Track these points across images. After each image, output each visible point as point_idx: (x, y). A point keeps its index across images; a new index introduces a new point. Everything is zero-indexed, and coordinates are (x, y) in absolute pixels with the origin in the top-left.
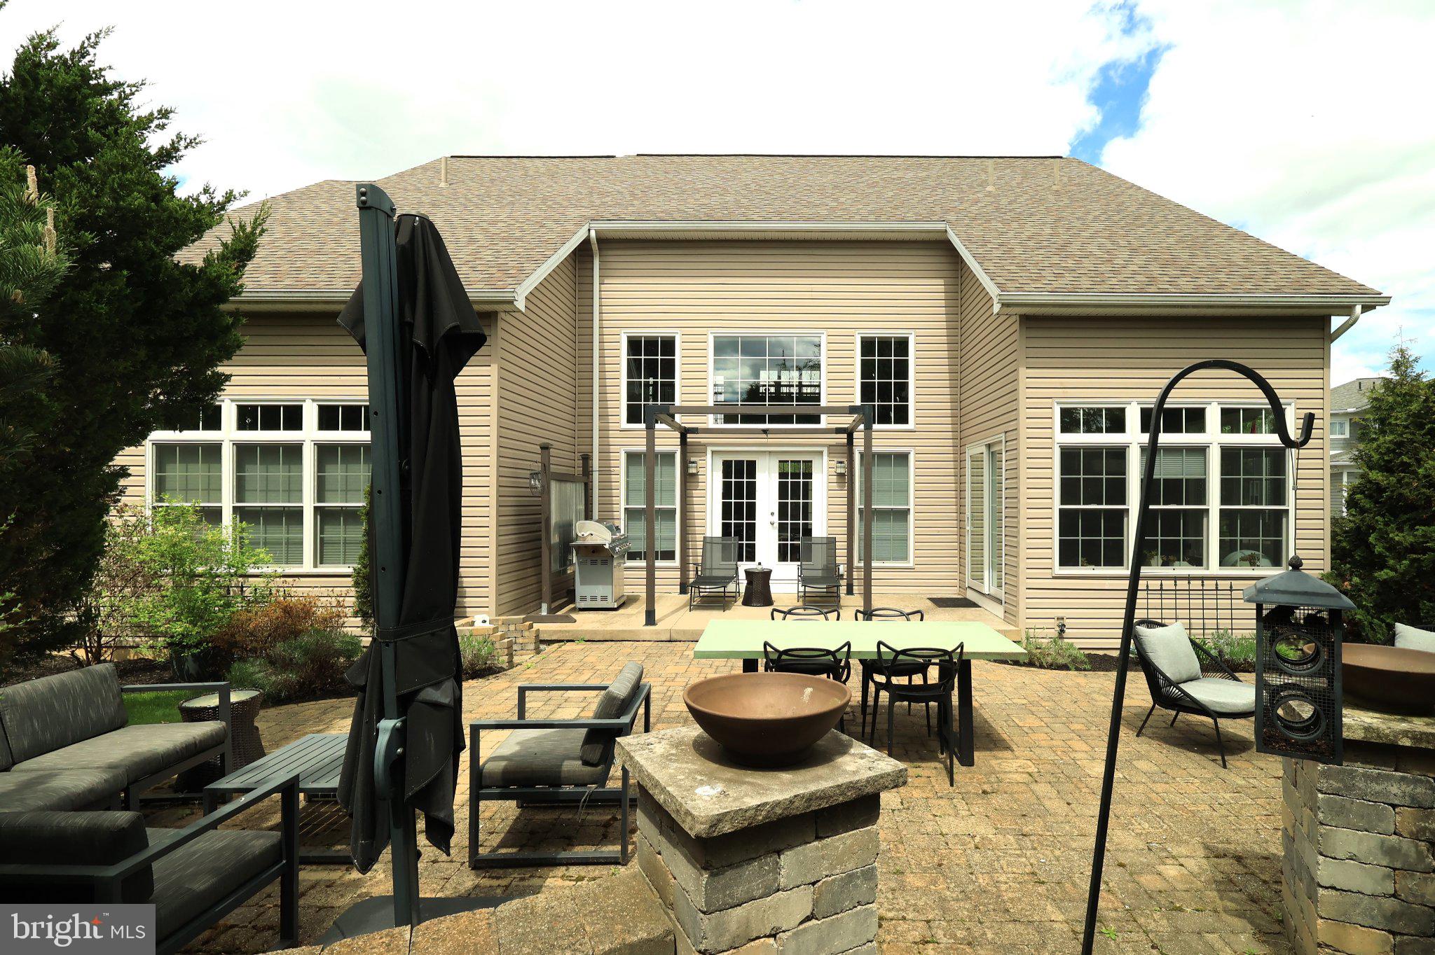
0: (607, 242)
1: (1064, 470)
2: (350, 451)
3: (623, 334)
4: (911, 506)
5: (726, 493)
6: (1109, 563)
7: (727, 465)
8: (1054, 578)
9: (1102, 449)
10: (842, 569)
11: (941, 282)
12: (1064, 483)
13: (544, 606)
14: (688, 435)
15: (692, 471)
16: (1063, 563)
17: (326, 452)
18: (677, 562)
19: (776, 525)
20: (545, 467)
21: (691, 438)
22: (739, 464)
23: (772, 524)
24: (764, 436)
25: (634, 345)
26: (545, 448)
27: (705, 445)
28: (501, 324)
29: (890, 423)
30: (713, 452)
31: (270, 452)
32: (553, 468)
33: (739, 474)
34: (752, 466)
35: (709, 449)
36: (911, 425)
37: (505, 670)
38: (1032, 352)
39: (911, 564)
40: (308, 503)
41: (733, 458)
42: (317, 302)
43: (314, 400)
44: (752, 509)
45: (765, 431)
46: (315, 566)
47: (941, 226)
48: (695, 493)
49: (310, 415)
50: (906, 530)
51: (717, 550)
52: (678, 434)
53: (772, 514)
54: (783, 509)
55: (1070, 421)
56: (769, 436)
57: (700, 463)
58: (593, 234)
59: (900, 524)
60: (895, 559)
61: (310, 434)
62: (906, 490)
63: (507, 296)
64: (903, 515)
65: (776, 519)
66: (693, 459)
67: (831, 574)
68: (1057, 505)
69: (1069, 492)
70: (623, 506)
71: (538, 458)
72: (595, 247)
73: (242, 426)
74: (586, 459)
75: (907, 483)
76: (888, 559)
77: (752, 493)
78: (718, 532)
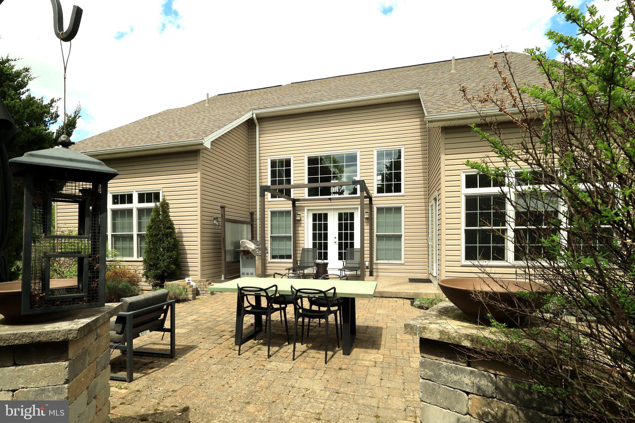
0: (262, 119)
1: (467, 208)
2: (149, 210)
3: (268, 159)
4: (403, 233)
5: (314, 228)
6: (495, 259)
7: (314, 216)
8: (462, 266)
9: (491, 196)
10: (367, 264)
11: (418, 120)
12: (467, 215)
13: (223, 276)
14: (296, 202)
15: (298, 218)
16: (467, 258)
17: (141, 211)
18: (291, 260)
19: (337, 243)
20: (223, 215)
21: (297, 204)
22: (320, 215)
23: (335, 242)
24: (330, 201)
25: (273, 164)
26: (223, 207)
27: (304, 207)
28: (201, 155)
29: (392, 192)
30: (308, 210)
31: (123, 212)
32: (227, 217)
33: (320, 220)
34: (326, 215)
35: (306, 208)
36: (402, 193)
37: (190, 300)
38: (448, 146)
39: (403, 262)
40: (135, 233)
41: (317, 212)
42: (134, 151)
43: (136, 191)
44: (326, 235)
45: (330, 199)
46: (138, 257)
47: (416, 91)
48: (300, 228)
49: (135, 198)
50: (401, 245)
51: (311, 254)
52: (291, 202)
53: (335, 238)
54: (340, 235)
55: (471, 182)
56: (332, 201)
57: (302, 215)
58: (254, 115)
59: (397, 242)
60: (395, 259)
61: (135, 205)
62: (400, 226)
63: (199, 142)
64: (399, 237)
65: (337, 240)
66: (299, 213)
67: (361, 266)
68: (463, 227)
69: (470, 220)
70: (269, 235)
71: (220, 212)
72: (256, 121)
73: (114, 203)
74: (252, 214)
75: (401, 222)
76: (391, 259)
77: (326, 228)
78: (311, 246)
